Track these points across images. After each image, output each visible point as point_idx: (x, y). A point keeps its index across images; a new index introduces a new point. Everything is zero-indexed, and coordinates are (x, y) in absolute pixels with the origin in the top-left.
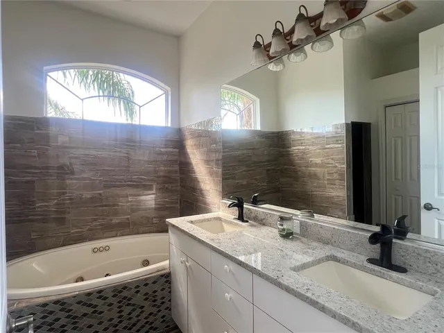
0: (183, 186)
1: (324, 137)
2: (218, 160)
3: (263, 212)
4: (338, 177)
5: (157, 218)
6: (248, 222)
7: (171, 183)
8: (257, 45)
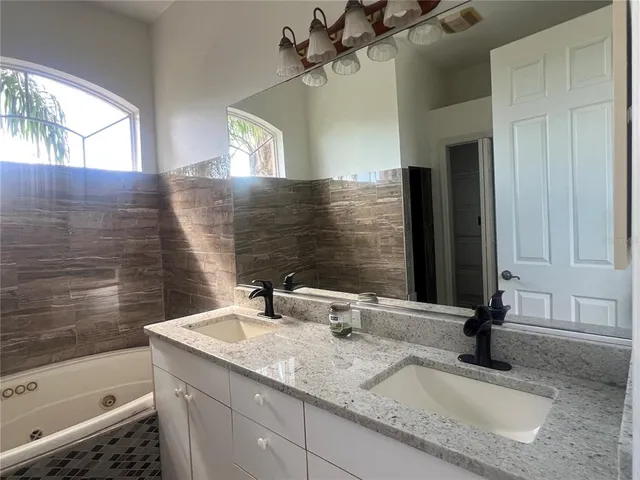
0: (167, 269)
1: (374, 187)
2: (226, 225)
3: (304, 301)
4: (394, 243)
5: (125, 323)
6: (280, 317)
7: (148, 264)
8: (285, 44)
